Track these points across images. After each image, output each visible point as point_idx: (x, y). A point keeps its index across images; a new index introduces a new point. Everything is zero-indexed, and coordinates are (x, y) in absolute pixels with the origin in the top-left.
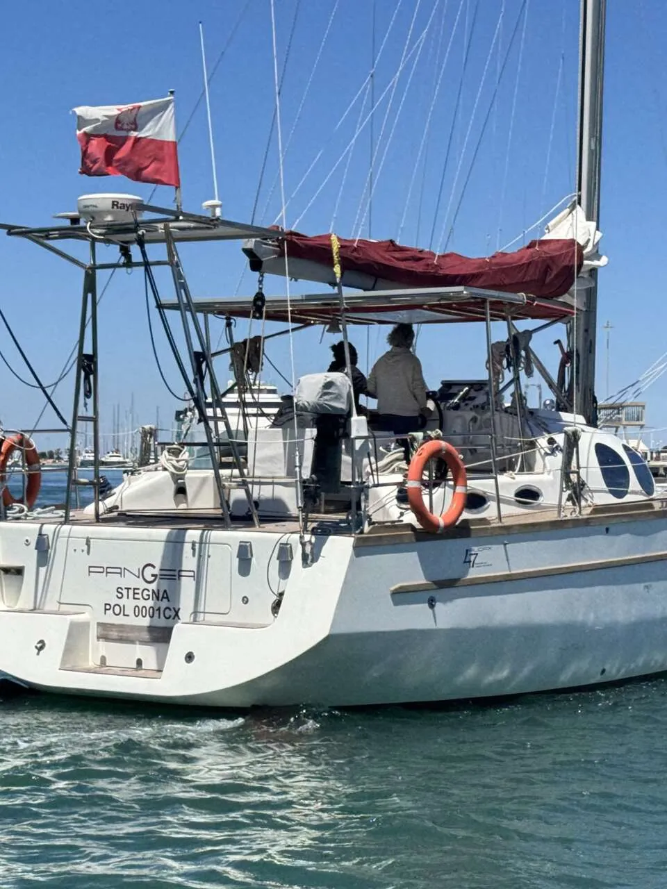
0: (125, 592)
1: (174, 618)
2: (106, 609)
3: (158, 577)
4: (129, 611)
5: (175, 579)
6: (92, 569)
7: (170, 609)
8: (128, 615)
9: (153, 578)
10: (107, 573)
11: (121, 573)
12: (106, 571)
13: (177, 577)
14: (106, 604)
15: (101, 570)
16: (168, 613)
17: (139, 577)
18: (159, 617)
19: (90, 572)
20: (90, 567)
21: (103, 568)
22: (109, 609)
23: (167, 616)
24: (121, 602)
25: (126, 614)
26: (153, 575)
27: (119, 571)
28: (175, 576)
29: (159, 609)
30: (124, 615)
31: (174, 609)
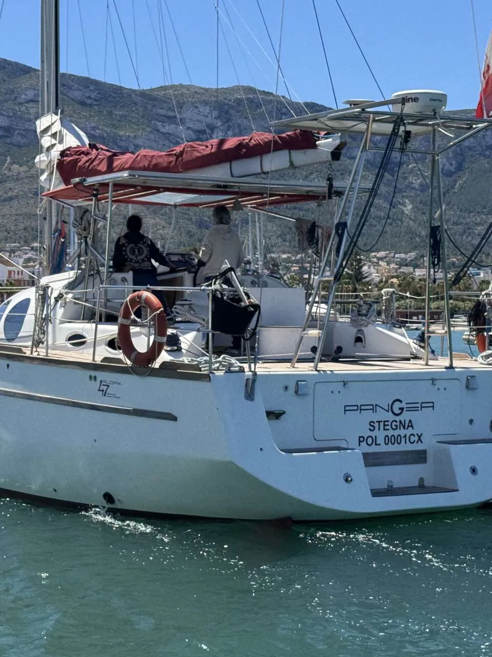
0: (376, 425)
1: (417, 442)
2: (360, 442)
3: (405, 409)
4: (380, 440)
5: (418, 410)
6: (347, 408)
7: (414, 435)
8: (379, 445)
9: (400, 411)
10: (361, 410)
11: (373, 409)
12: (360, 408)
13: (419, 409)
14: (360, 437)
15: (356, 408)
16: (412, 439)
17: (388, 411)
18: (406, 443)
19: (345, 410)
20: (345, 406)
21: (357, 406)
22: (363, 441)
23: (412, 441)
24: (373, 434)
25: (377, 443)
26: (400, 409)
27: (371, 407)
28: (418, 407)
29: (405, 436)
30: (376, 444)
31: (418, 435)
